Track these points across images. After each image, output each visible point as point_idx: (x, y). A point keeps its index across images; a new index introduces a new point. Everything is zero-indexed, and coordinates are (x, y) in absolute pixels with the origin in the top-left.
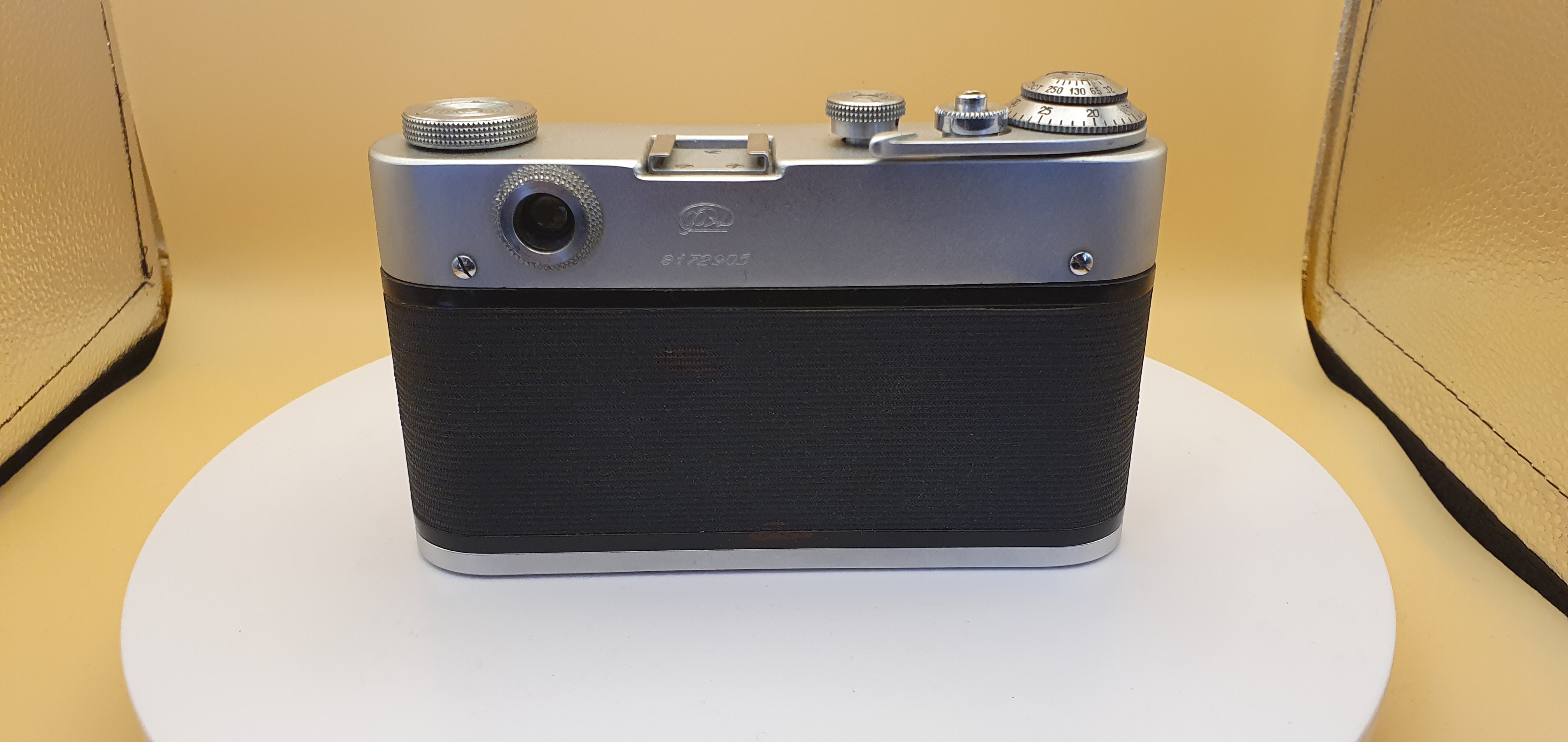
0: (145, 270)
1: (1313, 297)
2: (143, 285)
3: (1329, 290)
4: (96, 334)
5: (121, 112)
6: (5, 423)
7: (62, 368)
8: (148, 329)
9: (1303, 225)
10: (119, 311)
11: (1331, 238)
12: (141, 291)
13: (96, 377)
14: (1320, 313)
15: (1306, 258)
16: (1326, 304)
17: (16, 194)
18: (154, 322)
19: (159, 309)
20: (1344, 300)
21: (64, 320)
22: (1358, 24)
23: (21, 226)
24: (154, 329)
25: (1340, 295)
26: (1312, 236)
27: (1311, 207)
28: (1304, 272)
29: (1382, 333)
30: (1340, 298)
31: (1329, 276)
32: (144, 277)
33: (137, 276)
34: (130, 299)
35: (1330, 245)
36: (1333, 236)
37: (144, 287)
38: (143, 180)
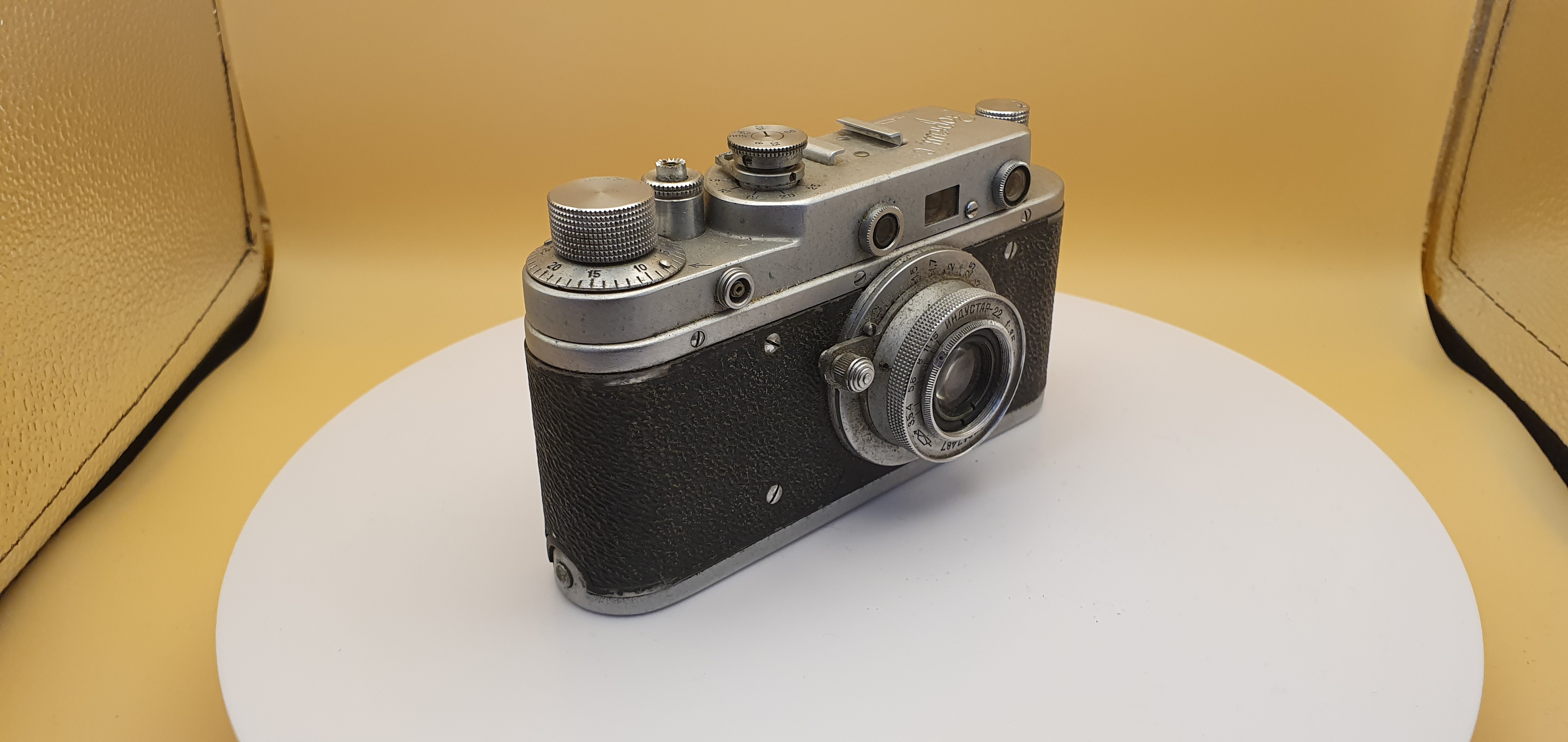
0: (249, 237)
1: (1433, 272)
2: (247, 252)
3: (1451, 266)
4: (209, 307)
5: (227, 81)
6: (133, 406)
7: (181, 345)
8: (253, 296)
9: (1425, 197)
10: (228, 282)
11: (1456, 213)
12: (247, 259)
13: (209, 350)
14: (1440, 289)
15: (1425, 229)
16: (1448, 280)
17: (137, 175)
18: (259, 287)
19: (262, 274)
20: (1469, 279)
21: (181, 297)
23: (141, 207)
24: (258, 294)
25: (1464, 273)
26: (1435, 208)
27: (1435, 180)
28: (1424, 245)
29: (1513, 318)
30: (1463, 276)
31: (1452, 252)
32: (248, 245)
33: (242, 244)
34: (237, 268)
35: (1455, 221)
36: (1460, 212)
37: (249, 255)
38: (246, 147)
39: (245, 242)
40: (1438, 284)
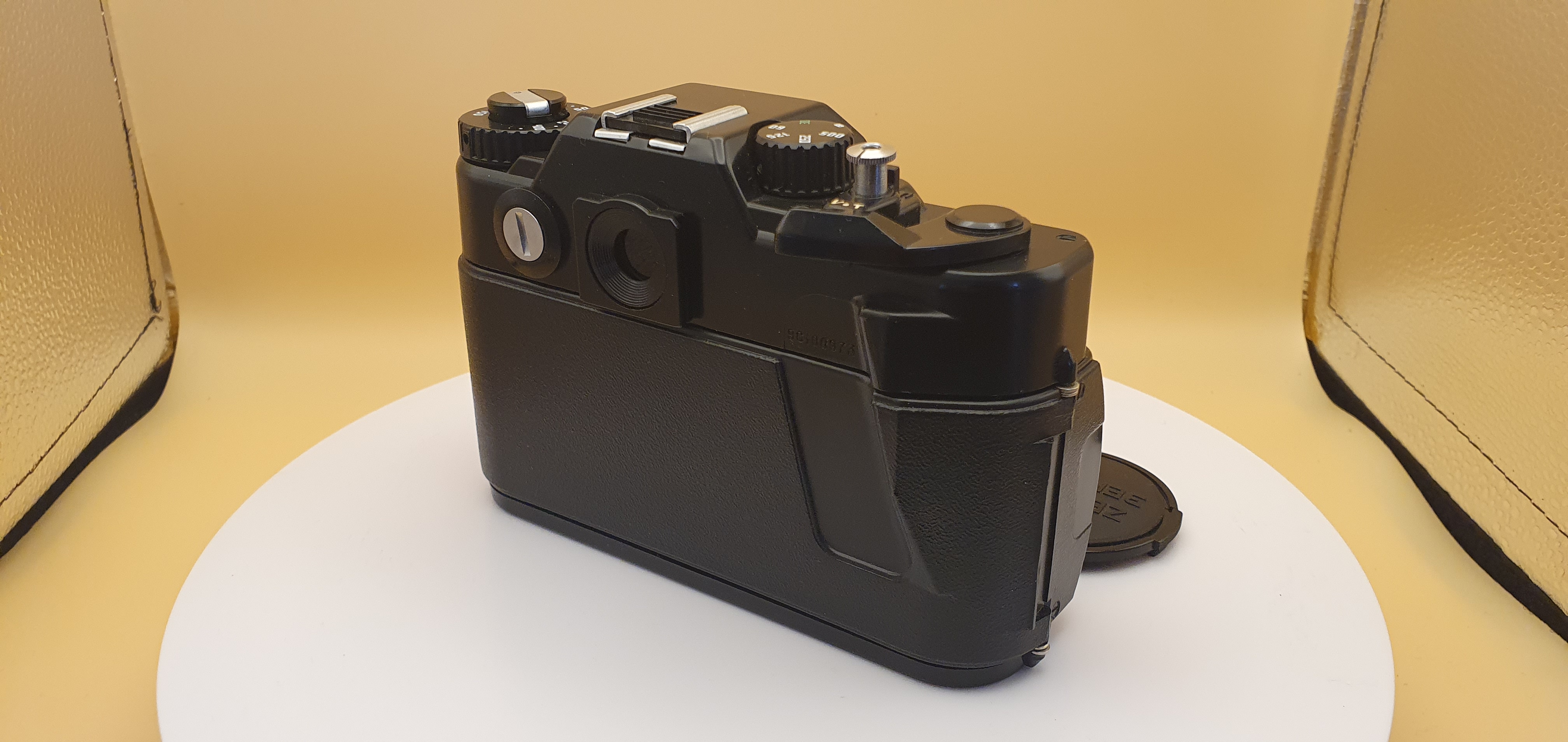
0: (154, 305)
1: (1314, 318)
2: (152, 319)
3: (1330, 312)
4: (111, 375)
5: (129, 148)
6: (27, 475)
7: (79, 414)
8: (158, 363)
9: (1305, 248)
10: (131, 349)
11: (1333, 262)
12: (151, 325)
13: (110, 418)
14: (1321, 333)
15: (1307, 278)
16: (1328, 326)
17: (33, 242)
18: (164, 354)
19: (168, 341)
20: (1346, 323)
21: (80, 364)
23: (38, 274)
24: (162, 363)
25: (1341, 318)
26: (1313, 257)
27: (1312, 230)
28: (1304, 293)
29: (1383, 359)
30: (1341, 322)
31: (1330, 299)
32: (153, 312)
33: (146, 311)
34: (140, 336)
35: (1331, 269)
36: (1335, 260)
37: (153, 322)
38: (150, 214)
39: (149, 309)
40: (1319, 330)
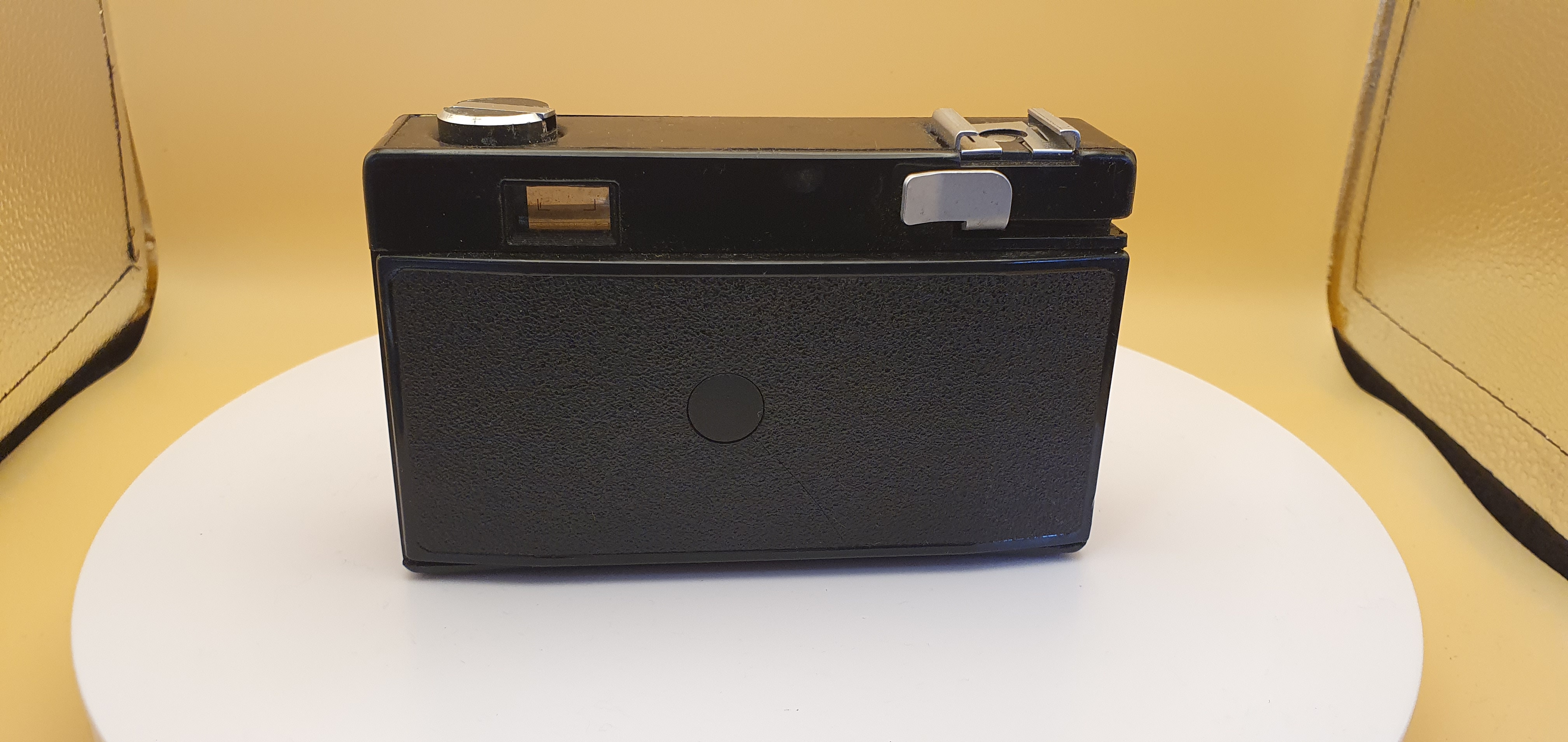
0: (131, 253)
1: (1338, 303)
2: (129, 269)
3: (1356, 296)
4: (83, 319)
5: (112, 85)
7: (47, 354)
8: (133, 316)
9: (1329, 231)
10: (105, 296)
11: (1359, 243)
12: (128, 275)
13: (81, 365)
14: (1346, 318)
15: (1330, 262)
16: (1353, 310)
18: (140, 308)
19: (145, 294)
20: (1374, 306)
21: (50, 303)
22: (1394, 26)
24: (138, 317)
25: (1368, 300)
26: (1338, 241)
27: (1338, 213)
28: (1330, 278)
29: (1418, 340)
30: (1368, 304)
31: (1356, 282)
32: (130, 261)
33: (123, 260)
34: (116, 283)
35: (1358, 249)
36: (1362, 243)
37: (130, 271)
38: (131, 158)
39: (127, 258)
40: (1343, 314)
